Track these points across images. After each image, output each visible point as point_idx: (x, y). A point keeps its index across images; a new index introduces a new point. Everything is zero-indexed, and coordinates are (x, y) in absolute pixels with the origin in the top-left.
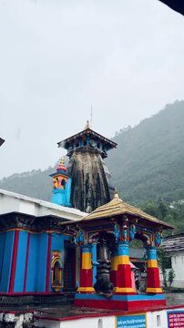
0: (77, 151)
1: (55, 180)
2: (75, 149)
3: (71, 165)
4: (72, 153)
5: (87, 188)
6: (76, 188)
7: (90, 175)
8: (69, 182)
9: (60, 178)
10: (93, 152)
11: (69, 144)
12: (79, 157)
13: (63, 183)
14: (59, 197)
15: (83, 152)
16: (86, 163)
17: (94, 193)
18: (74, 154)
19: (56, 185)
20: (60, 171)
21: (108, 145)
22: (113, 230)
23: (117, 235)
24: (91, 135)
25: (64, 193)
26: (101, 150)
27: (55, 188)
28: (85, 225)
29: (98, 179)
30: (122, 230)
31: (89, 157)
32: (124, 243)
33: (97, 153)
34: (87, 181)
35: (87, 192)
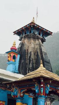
0: (25, 37)
1: (9, 55)
2: (24, 35)
3: (20, 46)
4: (22, 38)
5: (30, 61)
6: (23, 61)
7: (32, 53)
8: (18, 57)
9: (12, 55)
10: (35, 38)
11: (18, 33)
12: (26, 41)
13: (14, 58)
14: (11, 67)
15: (28, 37)
16: (31, 45)
17: (34, 65)
18: (23, 39)
19: (9, 59)
20: (13, 50)
21: (47, 33)
22: (34, 88)
23: (37, 91)
24: (34, 26)
25: (14, 64)
26: (41, 37)
27: (9, 61)
28: (19, 84)
29: (38, 55)
30: (40, 87)
31: (32, 41)
32: (41, 96)
33: (38, 38)
34: (30, 57)
35: (29, 64)
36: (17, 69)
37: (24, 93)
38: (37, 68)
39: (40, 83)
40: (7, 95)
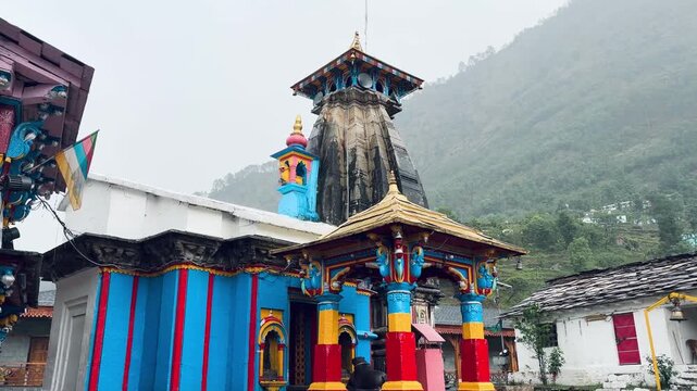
0: (331, 101)
1: (283, 165)
2: (328, 95)
3: (317, 132)
4: (321, 105)
5: (353, 179)
6: (329, 180)
7: (360, 153)
8: (313, 168)
9: (294, 162)
10: (366, 101)
11: (309, 88)
12: (336, 114)
13: (301, 171)
14: (293, 201)
15: (343, 100)
16: (355, 127)
17: (368, 190)
18: (325, 108)
19: (285, 175)
20: (295, 145)
21: (403, 84)
22: (375, 261)
23: (382, 269)
24: (359, 63)
25: (302, 191)
26: (384, 96)
27: (283, 182)
28: (321, 251)
29: (377, 159)
30: (393, 258)
31: (357, 112)
32: (398, 286)
33: (376, 102)
34: (353, 166)
35: (352, 187)
36: (313, 207)
37: (340, 279)
38: (377, 199)
39: (391, 244)
40: (286, 290)
